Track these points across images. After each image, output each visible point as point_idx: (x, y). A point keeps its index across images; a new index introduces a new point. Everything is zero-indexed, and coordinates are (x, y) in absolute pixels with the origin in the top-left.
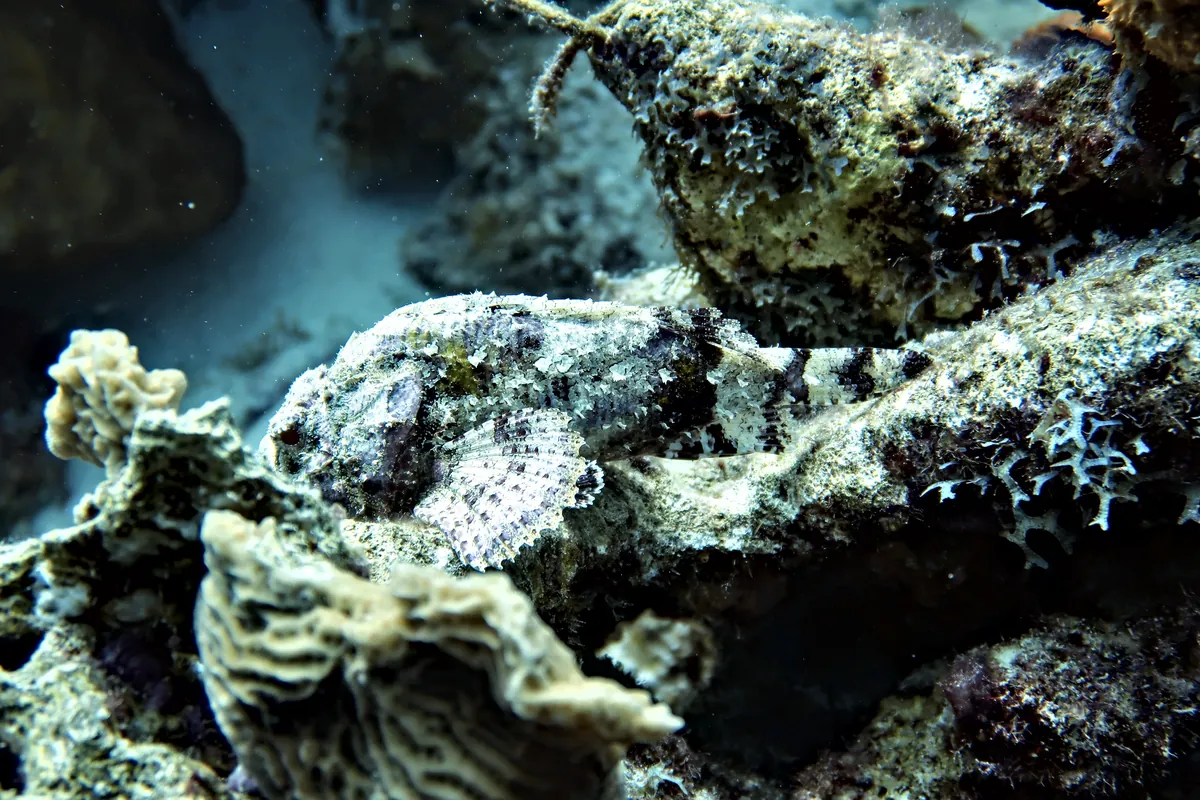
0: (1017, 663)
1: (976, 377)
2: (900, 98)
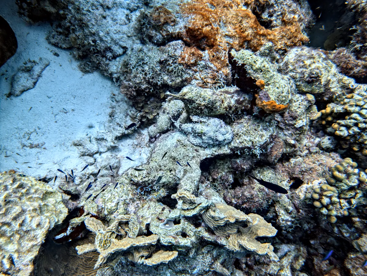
0: (240, 162)
1: (243, 142)
2: (226, 104)
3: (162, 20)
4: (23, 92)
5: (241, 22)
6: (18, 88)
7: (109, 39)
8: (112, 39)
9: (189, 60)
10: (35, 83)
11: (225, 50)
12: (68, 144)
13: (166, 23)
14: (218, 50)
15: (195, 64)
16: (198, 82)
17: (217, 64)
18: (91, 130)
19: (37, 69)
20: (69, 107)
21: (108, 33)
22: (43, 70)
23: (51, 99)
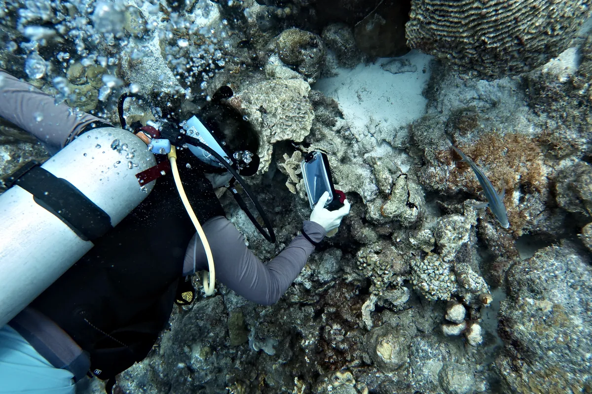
3: (461, 125)
4: (387, 70)
5: (499, 179)
6: (388, 67)
7: (442, 98)
8: (443, 100)
9: (441, 157)
10: (396, 73)
11: (465, 178)
12: (370, 114)
13: (460, 129)
14: (461, 173)
15: (443, 163)
16: (434, 171)
17: (451, 177)
18: (384, 122)
19: (406, 68)
20: (392, 100)
21: (445, 96)
22: (408, 71)
23: (392, 88)
